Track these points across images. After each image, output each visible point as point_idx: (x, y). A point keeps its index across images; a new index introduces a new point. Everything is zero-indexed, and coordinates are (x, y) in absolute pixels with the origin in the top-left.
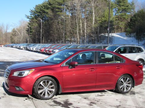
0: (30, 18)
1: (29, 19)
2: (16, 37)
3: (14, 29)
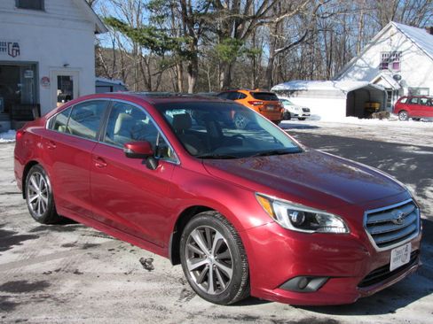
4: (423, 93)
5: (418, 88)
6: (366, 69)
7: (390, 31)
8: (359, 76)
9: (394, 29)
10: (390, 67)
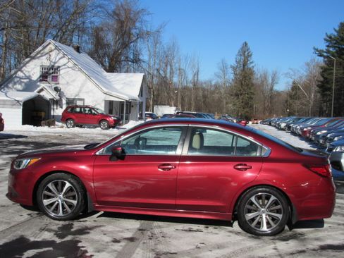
0: (325, 54)
1: (325, 57)
2: (298, 102)
3: (294, 83)
4: (79, 103)
5: (74, 99)
6: (25, 81)
7: (48, 47)
8: (19, 87)
9: (52, 46)
10: (49, 79)
